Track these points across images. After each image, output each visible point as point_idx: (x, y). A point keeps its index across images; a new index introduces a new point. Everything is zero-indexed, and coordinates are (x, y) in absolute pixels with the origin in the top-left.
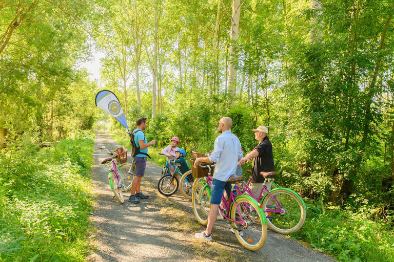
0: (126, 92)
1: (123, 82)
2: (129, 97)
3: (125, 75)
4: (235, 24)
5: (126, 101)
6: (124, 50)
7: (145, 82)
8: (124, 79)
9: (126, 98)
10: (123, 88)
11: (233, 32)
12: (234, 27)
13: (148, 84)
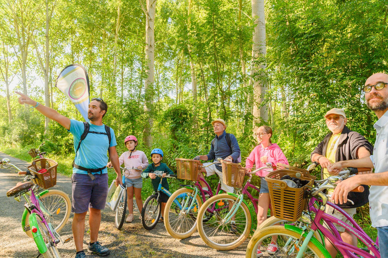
0: (8, 97)
1: (5, 85)
2: (12, 102)
3: (7, 78)
4: (151, 19)
5: (9, 106)
6: (6, 50)
7: (32, 86)
8: (7, 82)
9: (9, 103)
10: (5, 91)
11: (149, 27)
12: (150, 22)
13: (36, 88)
